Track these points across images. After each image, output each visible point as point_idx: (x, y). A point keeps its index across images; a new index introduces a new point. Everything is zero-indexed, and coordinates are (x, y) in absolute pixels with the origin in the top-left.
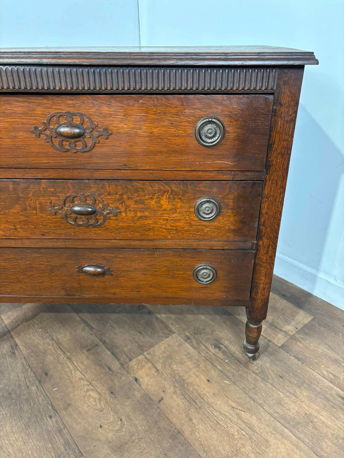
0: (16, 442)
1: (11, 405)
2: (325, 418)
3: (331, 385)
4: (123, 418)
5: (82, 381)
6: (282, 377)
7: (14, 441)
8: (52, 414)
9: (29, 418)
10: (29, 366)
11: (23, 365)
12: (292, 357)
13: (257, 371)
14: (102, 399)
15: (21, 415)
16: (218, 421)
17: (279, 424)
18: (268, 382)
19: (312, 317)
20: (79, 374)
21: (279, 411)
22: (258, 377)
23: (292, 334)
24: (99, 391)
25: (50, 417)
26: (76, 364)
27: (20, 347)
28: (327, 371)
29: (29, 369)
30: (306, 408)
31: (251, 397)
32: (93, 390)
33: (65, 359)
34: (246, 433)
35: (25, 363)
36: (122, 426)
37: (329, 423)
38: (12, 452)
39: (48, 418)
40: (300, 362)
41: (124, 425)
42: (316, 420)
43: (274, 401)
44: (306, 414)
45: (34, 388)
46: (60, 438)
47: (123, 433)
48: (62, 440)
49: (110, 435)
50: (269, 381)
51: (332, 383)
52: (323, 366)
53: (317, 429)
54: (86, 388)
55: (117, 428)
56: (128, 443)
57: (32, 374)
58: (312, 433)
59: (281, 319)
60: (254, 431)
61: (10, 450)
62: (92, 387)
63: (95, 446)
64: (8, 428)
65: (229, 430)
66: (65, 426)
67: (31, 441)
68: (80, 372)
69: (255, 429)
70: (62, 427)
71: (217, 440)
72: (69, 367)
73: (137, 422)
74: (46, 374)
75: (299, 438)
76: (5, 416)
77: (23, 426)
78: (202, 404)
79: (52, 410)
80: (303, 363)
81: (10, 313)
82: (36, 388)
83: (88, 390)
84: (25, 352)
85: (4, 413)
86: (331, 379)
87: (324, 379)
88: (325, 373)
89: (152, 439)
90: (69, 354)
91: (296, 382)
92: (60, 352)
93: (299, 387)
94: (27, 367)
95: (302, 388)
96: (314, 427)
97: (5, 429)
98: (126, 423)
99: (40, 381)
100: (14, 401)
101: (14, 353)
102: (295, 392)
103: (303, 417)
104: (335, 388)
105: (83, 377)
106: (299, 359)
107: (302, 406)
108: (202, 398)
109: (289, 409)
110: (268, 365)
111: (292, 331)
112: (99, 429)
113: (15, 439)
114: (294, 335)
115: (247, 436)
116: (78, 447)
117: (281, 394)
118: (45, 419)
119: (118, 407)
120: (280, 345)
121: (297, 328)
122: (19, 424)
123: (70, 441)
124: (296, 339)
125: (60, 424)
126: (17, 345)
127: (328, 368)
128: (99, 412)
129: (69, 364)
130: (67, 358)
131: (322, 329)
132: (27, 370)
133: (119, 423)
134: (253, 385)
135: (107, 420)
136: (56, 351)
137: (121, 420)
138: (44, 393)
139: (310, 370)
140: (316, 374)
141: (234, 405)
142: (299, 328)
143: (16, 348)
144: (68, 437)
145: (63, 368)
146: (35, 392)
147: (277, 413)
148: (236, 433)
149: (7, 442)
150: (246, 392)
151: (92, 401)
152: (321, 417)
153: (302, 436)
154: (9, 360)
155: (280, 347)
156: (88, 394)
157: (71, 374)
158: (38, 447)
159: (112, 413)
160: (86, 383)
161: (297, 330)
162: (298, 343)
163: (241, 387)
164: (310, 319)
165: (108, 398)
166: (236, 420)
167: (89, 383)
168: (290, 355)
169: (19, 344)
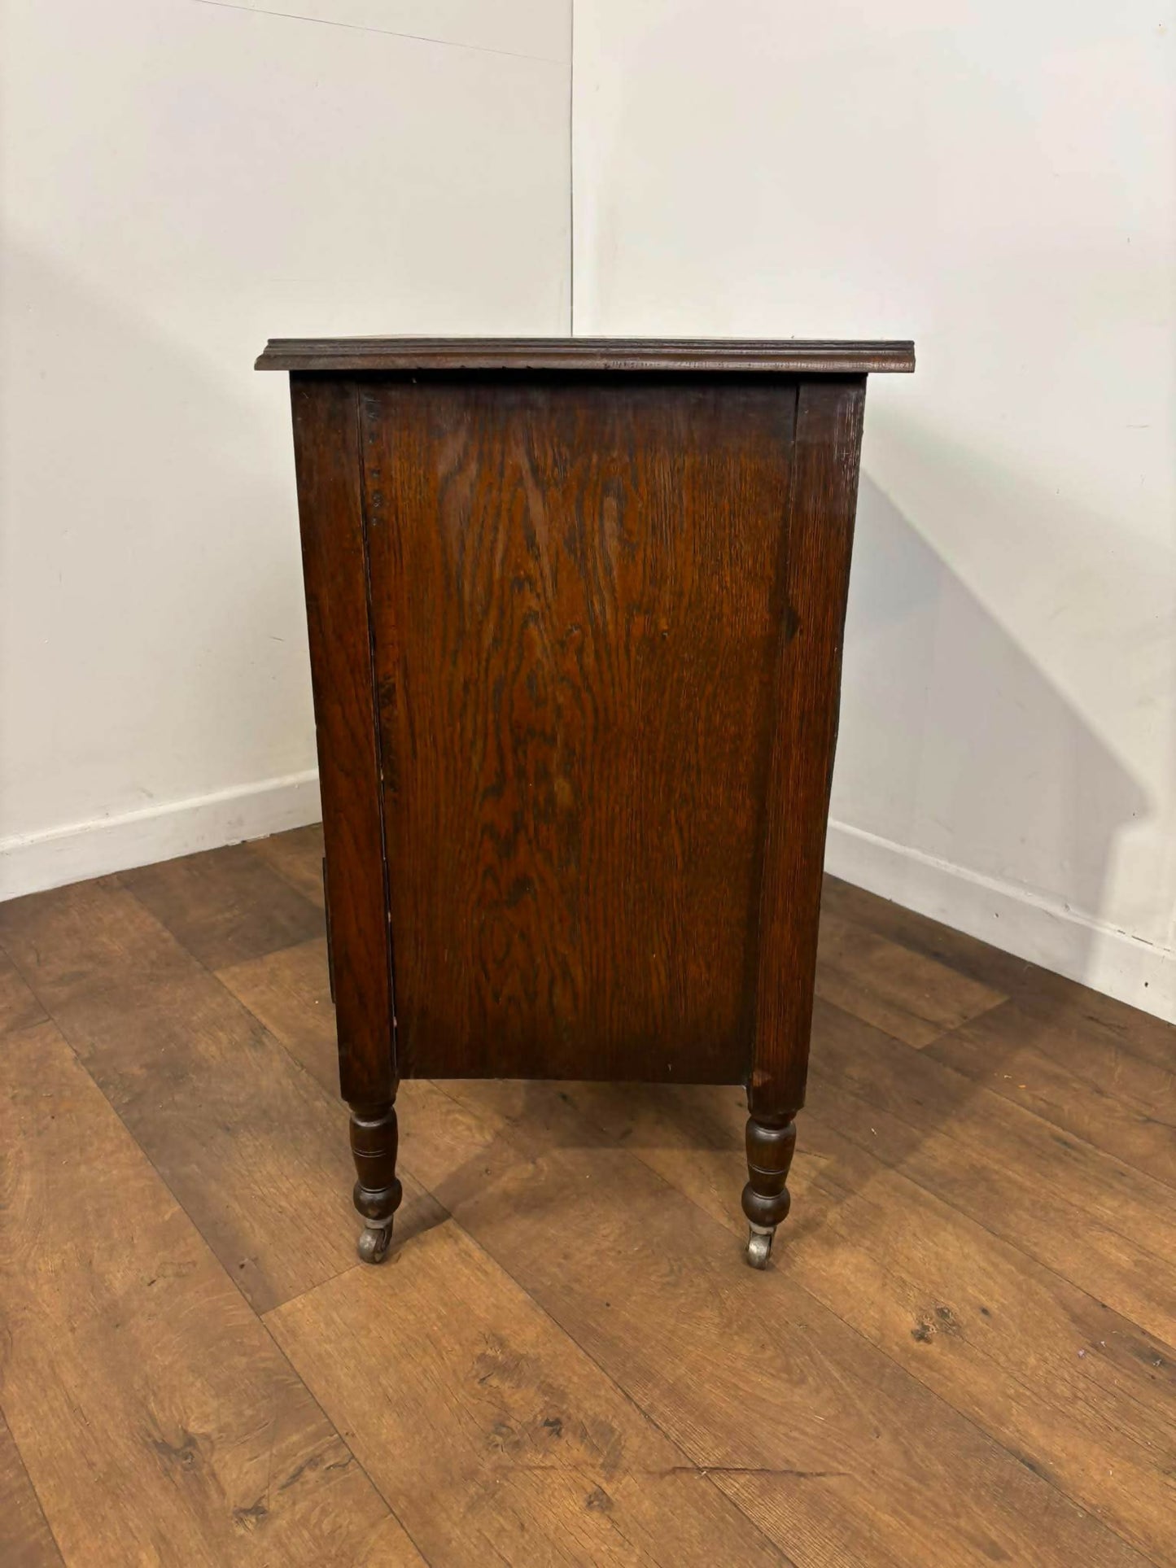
0: (294, 1190)
1: (272, 1131)
2: (1020, 1175)
3: (1039, 1119)
5: (435, 1097)
6: (921, 1104)
7: (289, 1189)
10: (302, 1066)
11: (288, 1063)
12: (949, 1069)
14: (485, 1126)
15: (299, 1148)
17: (909, 1183)
18: (885, 1111)
19: (1005, 998)
22: (862, 1102)
23: (951, 1027)
24: (477, 1113)
28: (1033, 1096)
29: (303, 1072)
30: (974, 1155)
31: (843, 1136)
32: (461, 1111)
35: (290, 1060)
37: (1029, 1184)
38: (289, 1206)
40: (968, 1079)
42: (996, 1177)
43: (899, 1143)
44: (973, 1166)
47: (542, 1184)
49: (511, 1186)
50: (889, 1109)
51: (1041, 1116)
52: (1024, 1086)
53: (997, 1192)
54: (444, 1107)
55: (525, 1175)
56: (553, 1199)
57: (313, 1080)
58: (984, 1197)
59: (927, 999)
60: (849, 1190)
61: (284, 1204)
62: (459, 1107)
63: (476, 1202)
64: (271, 1168)
69: (850, 1186)
73: (571, 1167)
75: (954, 1206)
76: (260, 1148)
77: (306, 1165)
80: (973, 1080)
81: (235, 969)
82: (325, 1105)
83: (449, 1112)
84: (287, 1040)
85: (258, 1143)
86: (1041, 1109)
87: (1022, 1109)
88: (1028, 1098)
89: (609, 1195)
91: (954, 1112)
93: (961, 1121)
94: (298, 1068)
95: (969, 1122)
96: (991, 1189)
98: (545, 1168)
100: (277, 1124)
101: (261, 1043)
102: (951, 1129)
103: (966, 1171)
104: (1049, 1124)
106: (965, 1073)
107: (964, 1153)
109: (933, 1158)
110: (887, 1081)
111: (952, 1023)
112: (485, 1176)
113: (291, 1187)
114: (956, 1030)
115: (831, 1197)
116: (437, 1201)
117: (916, 1131)
119: (526, 1141)
120: (920, 1047)
121: (965, 1018)
122: (296, 1162)
124: (962, 1038)
126: (265, 1028)
127: (1036, 1090)
131: (1029, 1019)
132: (298, 1073)
133: (530, 1166)
134: (848, 1116)
135: (502, 1162)
137: (533, 1162)
139: (991, 1092)
140: (1004, 1099)
141: (801, 1147)
142: (972, 1017)
143: (264, 1033)
144: (414, 1186)
146: (324, 1111)
148: (805, 1192)
149: (273, 1190)
150: (832, 1127)
151: (462, 1130)
152: (1010, 1173)
153: (961, 1202)
154: (251, 1053)
155: (919, 1051)
156: (451, 1117)
159: (512, 1151)
160: (443, 1099)
161: (966, 1021)
162: (966, 1045)
164: (999, 1001)
165: (501, 1126)
166: (807, 1172)
167: (449, 1099)
168: (945, 1065)
169: (270, 1026)
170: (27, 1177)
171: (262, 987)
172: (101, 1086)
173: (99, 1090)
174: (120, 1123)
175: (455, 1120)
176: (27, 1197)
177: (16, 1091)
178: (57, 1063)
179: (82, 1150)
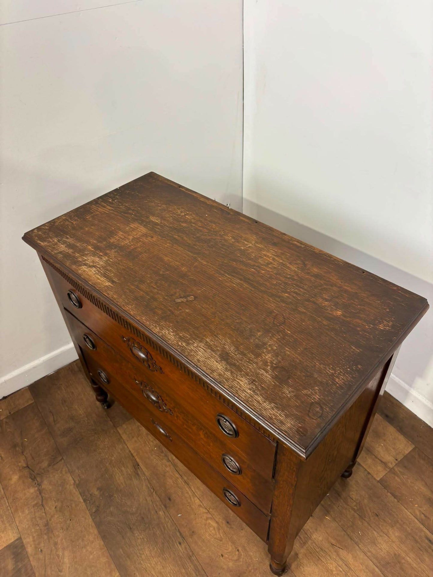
0: (156, 565)
1: (146, 529)
2: (412, 560)
3: (422, 526)
4: (240, 549)
5: (201, 509)
6: (378, 516)
7: (154, 564)
8: (181, 540)
9: (163, 543)
10: (154, 489)
11: (148, 488)
12: (389, 494)
13: (355, 508)
14: (220, 528)
15: (156, 540)
16: (320, 557)
17: (371, 563)
18: (364, 520)
19: (414, 446)
20: (197, 501)
21: (372, 550)
22: (356, 514)
23: (391, 466)
24: (217, 520)
25: (180, 544)
26: (193, 489)
27: (141, 466)
28: (420, 511)
29: (154, 493)
31: (348, 535)
32: (211, 518)
33: (183, 483)
34: (343, 570)
35: (149, 486)
36: (240, 556)
37: (415, 565)
38: (155, 575)
39: (179, 545)
40: (396, 500)
41: (241, 555)
42: (403, 561)
43: (369, 540)
44: (395, 555)
45: (161, 513)
46: (191, 565)
47: (241, 563)
48: (192, 566)
49: (231, 564)
50: (366, 519)
51: (422, 524)
52: (416, 505)
53: (403, 570)
54: (205, 516)
55: (236, 558)
56: (246, 573)
57: (158, 499)
58: (399, 573)
59: (382, 446)
60: (350, 568)
62: (210, 516)
63: (219, 574)
64: (147, 552)
65: (329, 566)
66: (193, 553)
67: (168, 565)
68: (198, 499)
69: (350, 566)
70: (191, 553)
71: (319, 575)
72: (188, 493)
73: (252, 554)
74: (170, 499)
76: (143, 540)
78: (306, 539)
79: (180, 537)
80: (399, 502)
83: (207, 519)
85: (141, 537)
86: (422, 520)
88: (418, 513)
89: (265, 570)
90: (185, 478)
91: (390, 521)
92: (177, 475)
93: (392, 527)
94: (152, 490)
95: (395, 528)
96: (402, 569)
97: (145, 553)
98: (242, 554)
99: (165, 506)
101: (138, 474)
102: (388, 532)
103: (393, 557)
104: (424, 529)
105: (201, 504)
106: (395, 497)
107: (393, 547)
108: (306, 534)
109: (381, 549)
110: (366, 501)
111: (391, 463)
112: (221, 558)
113: (155, 563)
114: (393, 468)
115: (344, 573)
116: (205, 573)
117: (375, 533)
118: (176, 545)
119: (235, 537)
120: (378, 479)
121: (397, 460)
122: (156, 549)
123: (199, 567)
124: (395, 473)
125: (189, 551)
126: (139, 465)
127: (421, 507)
128: (219, 541)
129: (187, 489)
130: (184, 483)
131: (422, 462)
132: (152, 493)
133: (237, 553)
134: (351, 523)
135: (226, 550)
136: (174, 474)
137: (238, 550)
138: (171, 519)
139: (404, 509)
140: (409, 513)
141: (333, 542)
142: (399, 460)
143: (138, 468)
144: (197, 564)
145: (182, 493)
146: (163, 517)
147: (370, 552)
148: (334, 569)
149: (149, 565)
150: (345, 530)
151: (212, 530)
152: (408, 558)
154: (135, 482)
155: (378, 481)
156: (207, 522)
157: (191, 500)
158: (175, 572)
159: (230, 543)
160: (205, 511)
161: (397, 462)
162: (396, 478)
163: (340, 524)
164: (410, 449)
165: (226, 528)
166: (335, 557)
167: (207, 511)
168: (388, 492)
169: (140, 464)
170: (66, 553)
171: (135, 438)
172: (85, 501)
173: (84, 504)
174: (93, 525)
175: (209, 523)
176: (68, 565)
177: (56, 504)
178: (68, 486)
179: (83, 540)
